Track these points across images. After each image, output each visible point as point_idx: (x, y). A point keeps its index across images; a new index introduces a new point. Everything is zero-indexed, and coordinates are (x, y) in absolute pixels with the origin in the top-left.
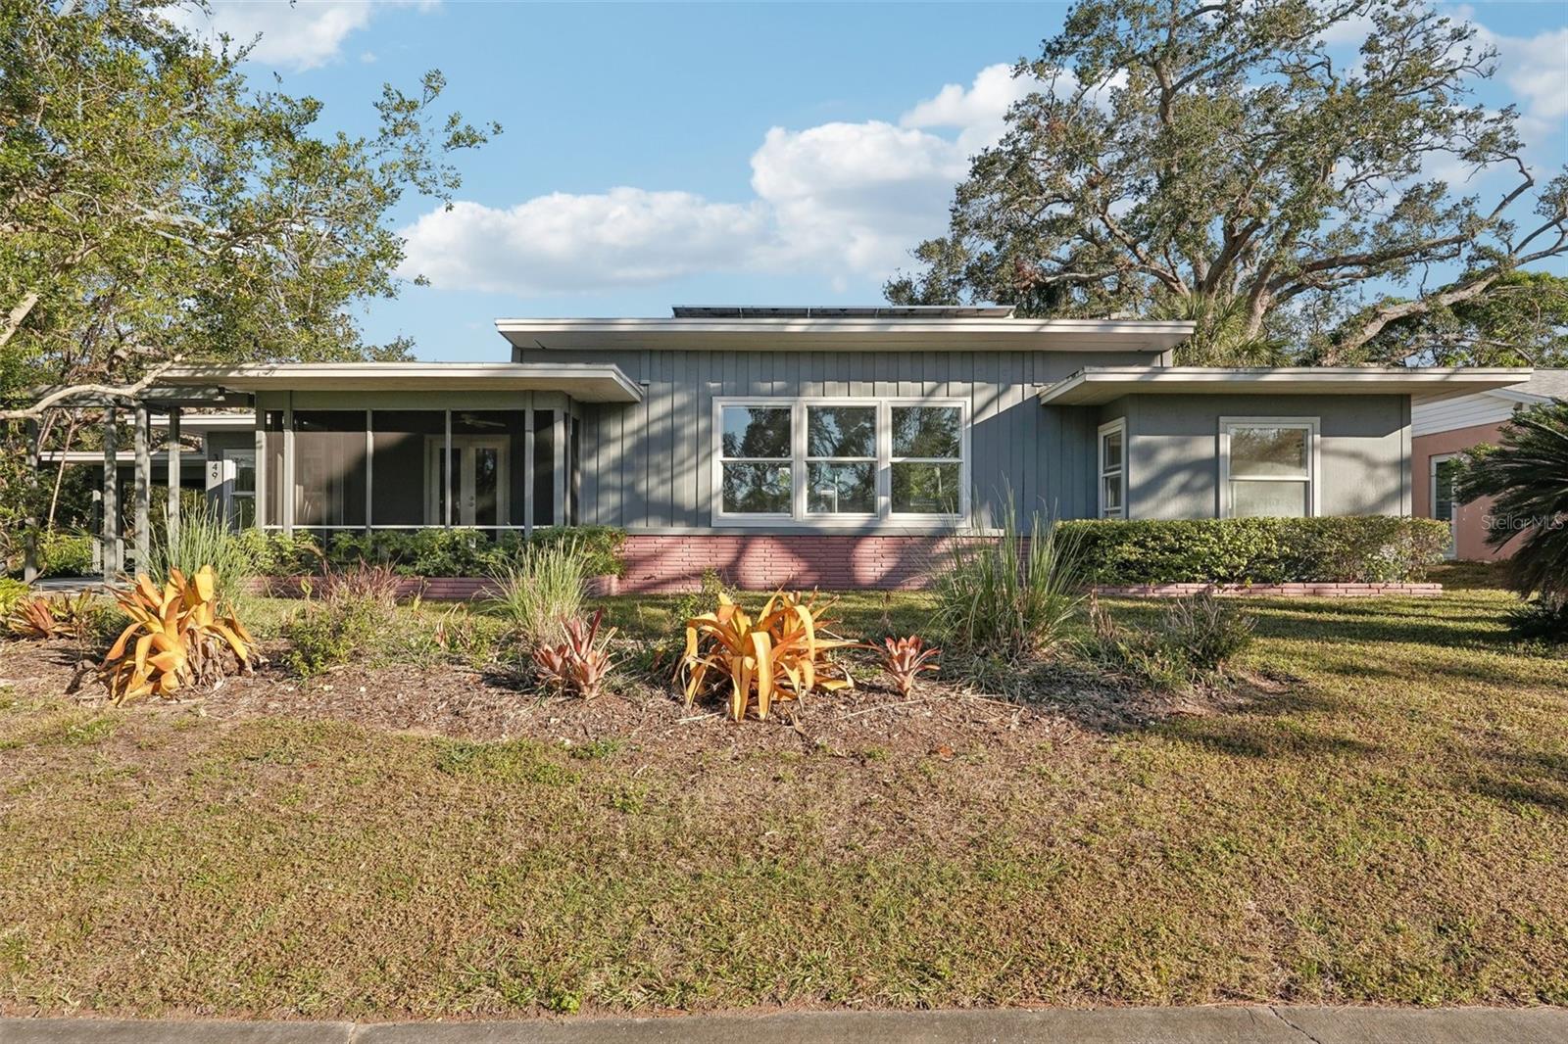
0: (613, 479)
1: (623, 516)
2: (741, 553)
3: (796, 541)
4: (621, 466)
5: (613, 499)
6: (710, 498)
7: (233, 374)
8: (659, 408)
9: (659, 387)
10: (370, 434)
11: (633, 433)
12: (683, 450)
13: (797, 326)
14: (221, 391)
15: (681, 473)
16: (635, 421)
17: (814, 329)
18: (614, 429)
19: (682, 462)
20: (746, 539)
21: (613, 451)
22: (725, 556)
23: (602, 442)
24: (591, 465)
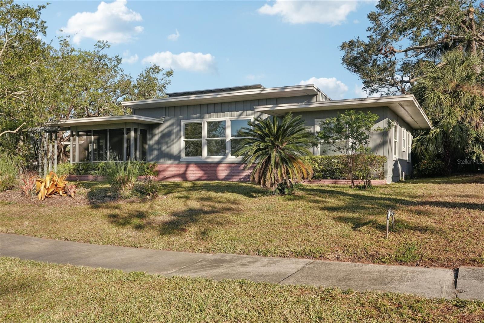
0: (156, 146)
1: (158, 158)
2: (187, 169)
3: (202, 165)
4: (158, 142)
5: (156, 153)
6: (180, 152)
7: (59, 123)
8: (168, 124)
9: (168, 118)
10: (92, 136)
11: (161, 132)
12: (173, 137)
13: (192, 97)
14: (59, 127)
15: (173, 144)
16: (162, 128)
17: (197, 98)
18: (157, 131)
19: (173, 140)
20: (188, 164)
21: (156, 138)
22: (182, 170)
23: (153, 135)
24: (151, 142)
